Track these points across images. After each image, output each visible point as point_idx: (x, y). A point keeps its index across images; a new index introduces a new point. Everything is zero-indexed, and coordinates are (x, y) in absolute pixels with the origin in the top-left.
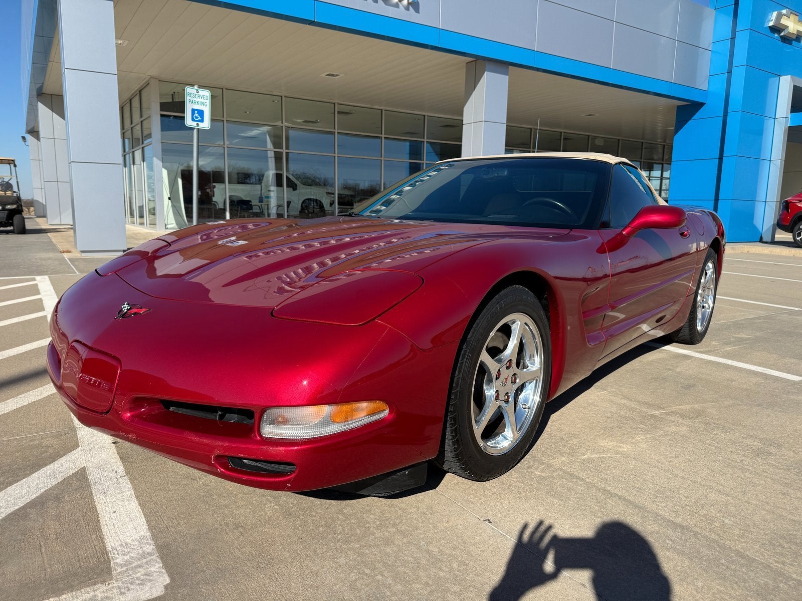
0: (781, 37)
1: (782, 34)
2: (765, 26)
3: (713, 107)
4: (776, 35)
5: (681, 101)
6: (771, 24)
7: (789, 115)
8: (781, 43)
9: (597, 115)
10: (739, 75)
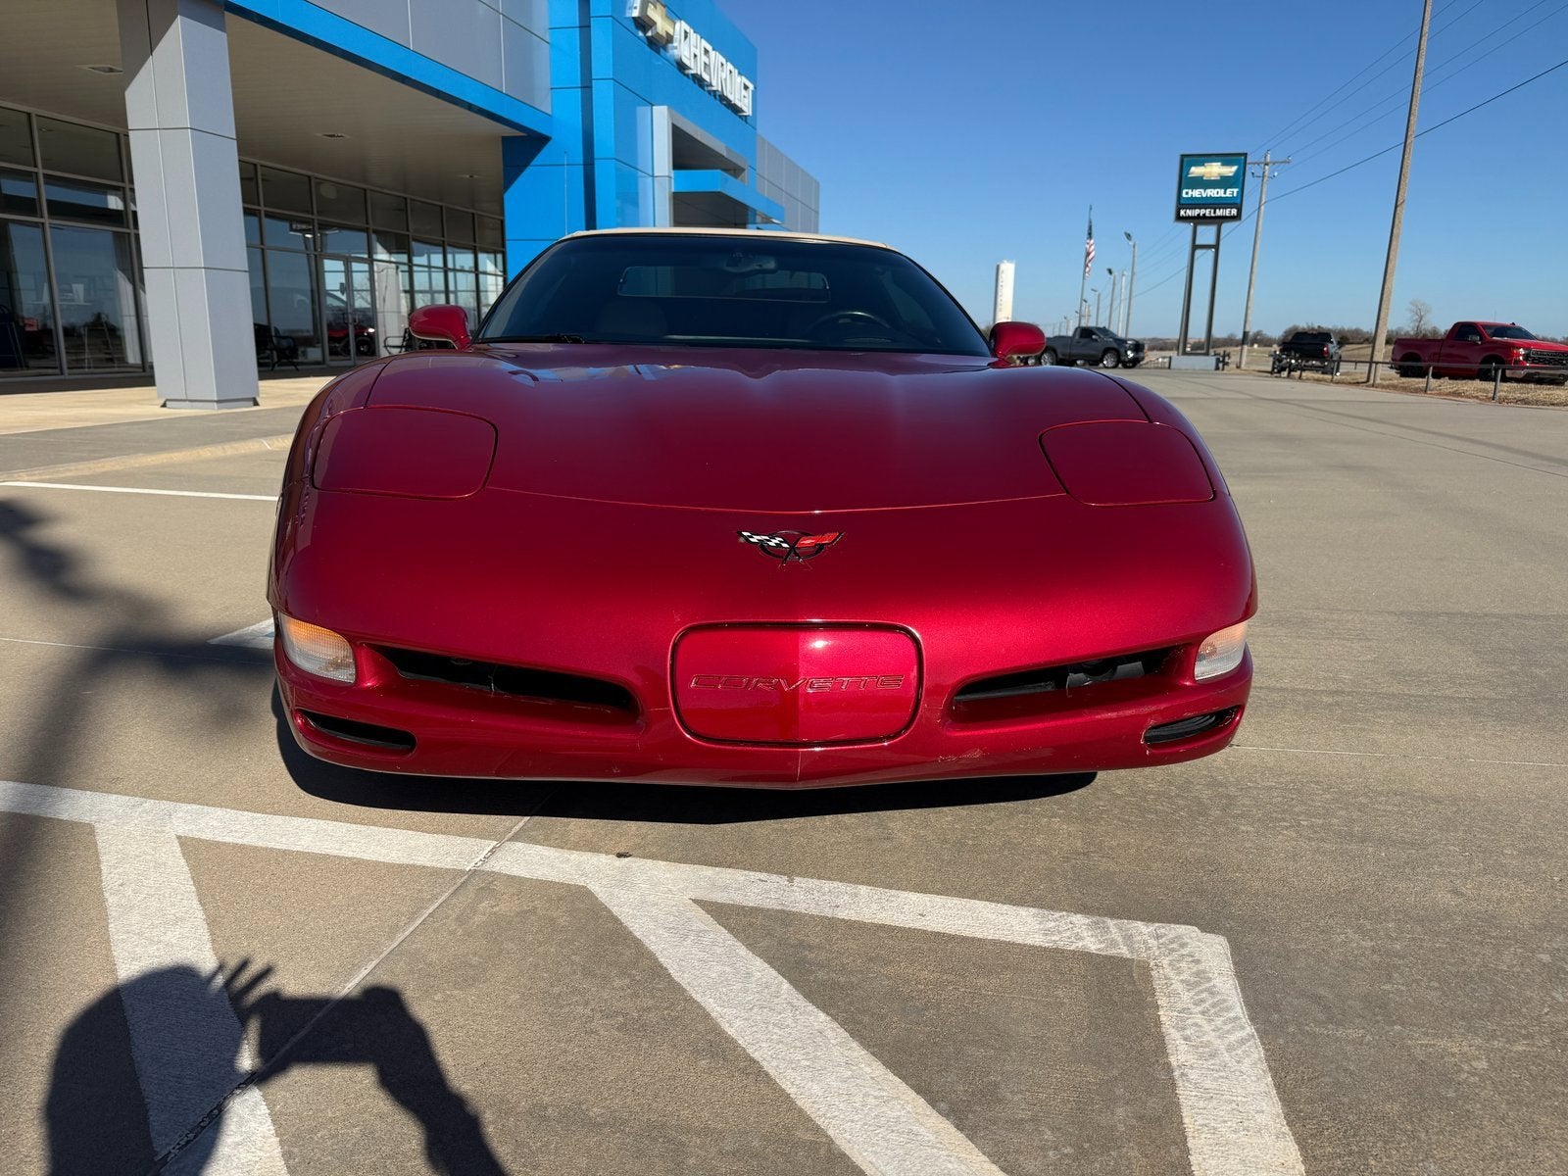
0: (648, 38)
1: (649, 34)
2: (628, 15)
3: (565, 144)
4: (641, 34)
5: (514, 128)
6: (636, 13)
7: (672, 173)
8: (648, 49)
9: (348, 137)
10: (604, 95)
